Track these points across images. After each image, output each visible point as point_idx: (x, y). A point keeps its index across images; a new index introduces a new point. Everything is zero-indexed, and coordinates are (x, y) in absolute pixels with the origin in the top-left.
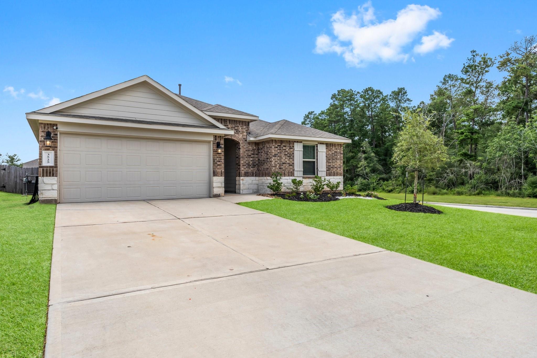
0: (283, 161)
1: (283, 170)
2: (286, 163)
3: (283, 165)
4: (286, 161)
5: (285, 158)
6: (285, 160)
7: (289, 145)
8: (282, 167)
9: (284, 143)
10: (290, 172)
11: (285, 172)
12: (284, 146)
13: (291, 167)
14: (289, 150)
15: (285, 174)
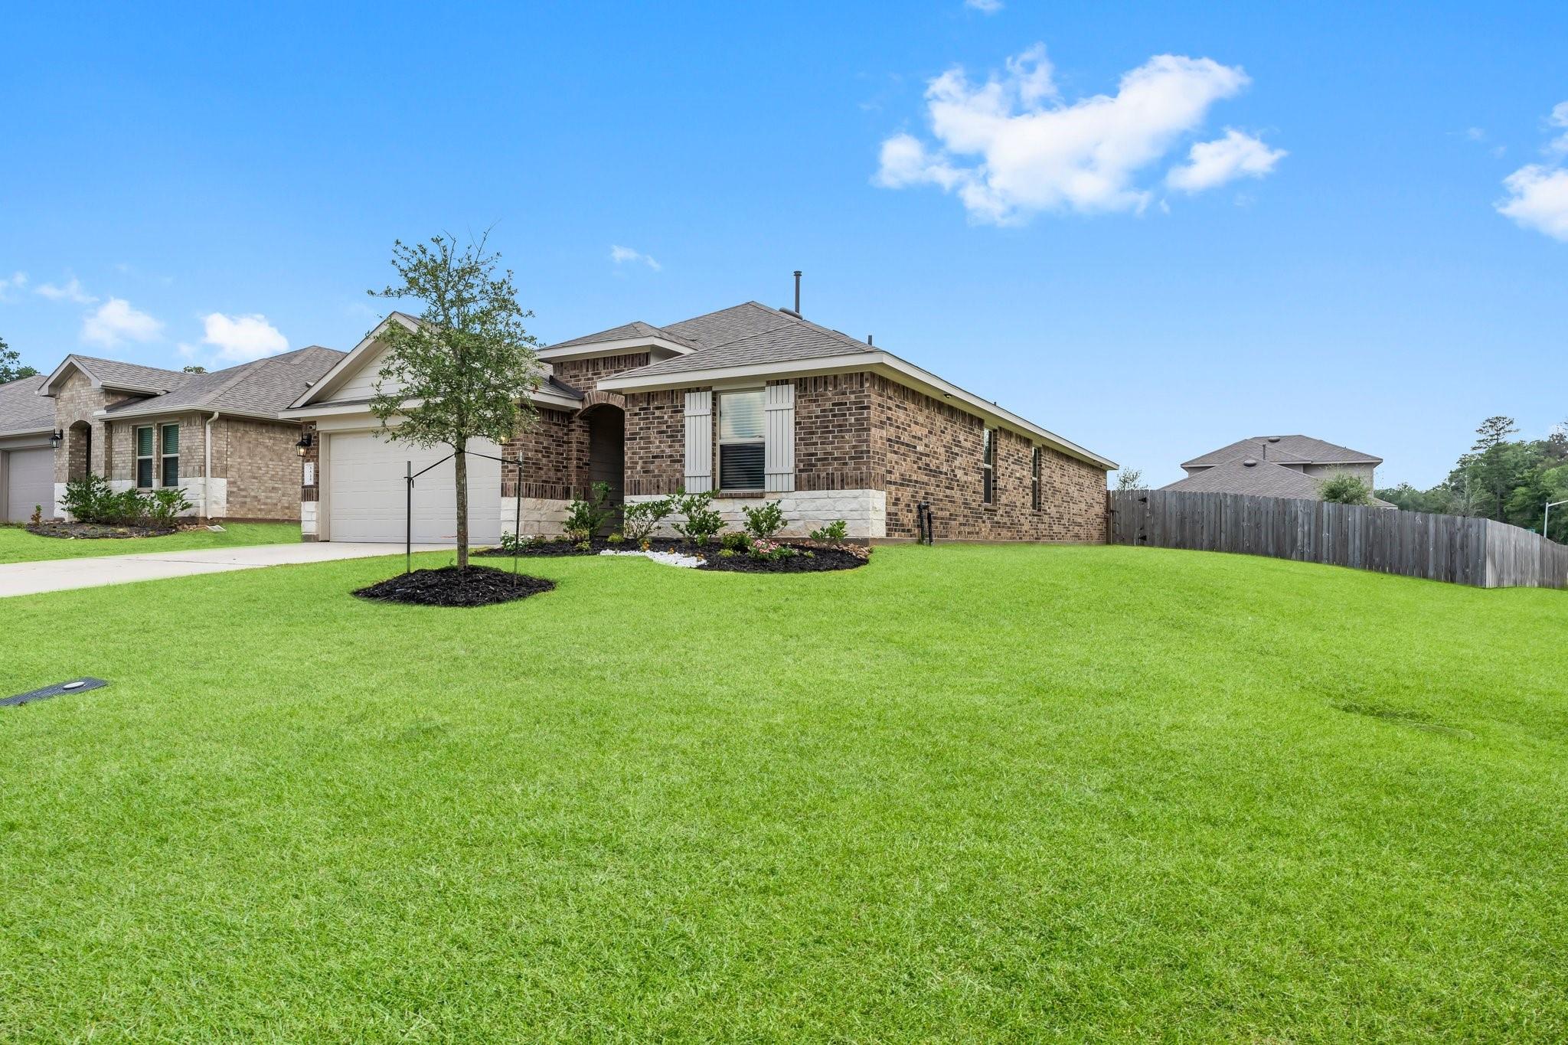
0: (655, 451)
1: (655, 476)
2: (663, 457)
3: (653, 462)
4: (663, 451)
5: (660, 442)
6: (658, 447)
7: (672, 402)
8: (652, 467)
9: (657, 400)
10: (674, 480)
11: (658, 481)
12: (657, 408)
13: (677, 466)
14: (671, 417)
15: (658, 487)
